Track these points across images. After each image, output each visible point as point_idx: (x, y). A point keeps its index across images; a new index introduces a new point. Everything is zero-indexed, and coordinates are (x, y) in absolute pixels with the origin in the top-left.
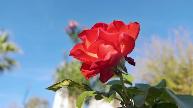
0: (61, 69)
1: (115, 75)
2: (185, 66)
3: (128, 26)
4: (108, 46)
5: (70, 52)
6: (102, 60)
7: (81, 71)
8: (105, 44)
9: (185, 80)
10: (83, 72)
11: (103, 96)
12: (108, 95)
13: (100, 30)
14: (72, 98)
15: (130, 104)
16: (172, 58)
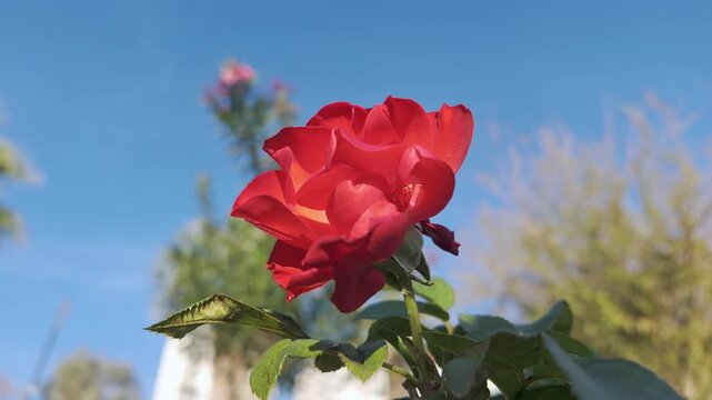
0: (187, 250)
1: (386, 286)
2: (665, 248)
3: (436, 115)
4: (363, 188)
5: (236, 204)
6: (344, 237)
7: (270, 268)
8: (355, 183)
9: (664, 300)
10: (276, 273)
11: (344, 359)
12: (361, 356)
13: (337, 133)
14: (226, 363)
15: (437, 387)
16: (616, 216)
